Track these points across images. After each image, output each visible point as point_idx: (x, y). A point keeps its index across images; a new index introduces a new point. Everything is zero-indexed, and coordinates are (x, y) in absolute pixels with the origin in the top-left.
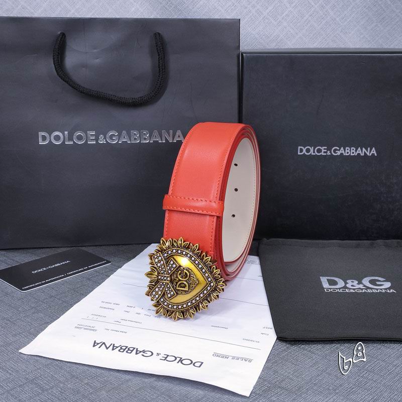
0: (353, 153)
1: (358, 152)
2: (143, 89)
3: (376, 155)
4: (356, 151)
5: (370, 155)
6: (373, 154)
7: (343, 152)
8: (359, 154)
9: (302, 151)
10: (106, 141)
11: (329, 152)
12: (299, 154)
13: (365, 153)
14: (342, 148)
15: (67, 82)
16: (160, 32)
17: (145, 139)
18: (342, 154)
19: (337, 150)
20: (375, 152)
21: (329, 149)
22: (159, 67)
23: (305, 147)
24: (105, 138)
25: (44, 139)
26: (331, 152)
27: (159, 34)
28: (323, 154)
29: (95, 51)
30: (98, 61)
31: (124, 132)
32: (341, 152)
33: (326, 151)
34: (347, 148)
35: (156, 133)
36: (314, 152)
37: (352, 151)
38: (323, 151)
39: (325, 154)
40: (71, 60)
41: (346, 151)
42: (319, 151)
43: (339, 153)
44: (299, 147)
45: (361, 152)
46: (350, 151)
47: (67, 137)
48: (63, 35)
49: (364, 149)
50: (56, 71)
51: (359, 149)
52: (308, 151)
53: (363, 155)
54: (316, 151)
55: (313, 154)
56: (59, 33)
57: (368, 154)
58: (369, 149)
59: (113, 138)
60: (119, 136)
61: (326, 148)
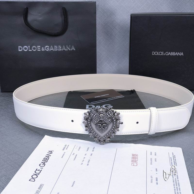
0: (174, 54)
1: (176, 54)
2: (58, 29)
3: (183, 55)
4: (175, 53)
5: (181, 55)
6: (182, 55)
7: (170, 54)
8: (176, 55)
9: (154, 53)
10: (45, 50)
11: (164, 54)
12: (153, 54)
13: (179, 54)
14: (170, 53)
15: (29, 27)
16: (65, 7)
17: (60, 49)
18: (169, 55)
19: (168, 53)
20: (183, 54)
21: (164, 53)
22: (64, 21)
23: (155, 52)
24: (44, 48)
25: (21, 49)
26: (165, 54)
27: (64, 8)
28: (162, 55)
29: (40, 14)
30: (40, 18)
31: (51, 46)
32: (169, 54)
33: (163, 53)
34: (171, 52)
35: (64, 47)
36: (158, 54)
37: (173, 54)
38: (162, 53)
39: (163, 55)
40: (30, 18)
41: (171, 54)
42: (161, 53)
43: (168, 54)
44: (153, 52)
45: (177, 54)
46: (173, 53)
47: (29, 48)
48: (27, 8)
49: (178, 53)
50: (25, 23)
51: (176, 53)
52: (156, 53)
53: (178, 55)
54: (159, 54)
55: (158, 55)
56: (26, 7)
57: (180, 55)
58: (180, 53)
59: (47, 48)
60: (50, 48)
61: (163, 52)
